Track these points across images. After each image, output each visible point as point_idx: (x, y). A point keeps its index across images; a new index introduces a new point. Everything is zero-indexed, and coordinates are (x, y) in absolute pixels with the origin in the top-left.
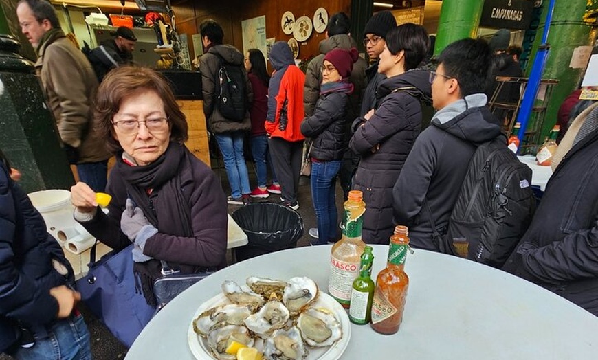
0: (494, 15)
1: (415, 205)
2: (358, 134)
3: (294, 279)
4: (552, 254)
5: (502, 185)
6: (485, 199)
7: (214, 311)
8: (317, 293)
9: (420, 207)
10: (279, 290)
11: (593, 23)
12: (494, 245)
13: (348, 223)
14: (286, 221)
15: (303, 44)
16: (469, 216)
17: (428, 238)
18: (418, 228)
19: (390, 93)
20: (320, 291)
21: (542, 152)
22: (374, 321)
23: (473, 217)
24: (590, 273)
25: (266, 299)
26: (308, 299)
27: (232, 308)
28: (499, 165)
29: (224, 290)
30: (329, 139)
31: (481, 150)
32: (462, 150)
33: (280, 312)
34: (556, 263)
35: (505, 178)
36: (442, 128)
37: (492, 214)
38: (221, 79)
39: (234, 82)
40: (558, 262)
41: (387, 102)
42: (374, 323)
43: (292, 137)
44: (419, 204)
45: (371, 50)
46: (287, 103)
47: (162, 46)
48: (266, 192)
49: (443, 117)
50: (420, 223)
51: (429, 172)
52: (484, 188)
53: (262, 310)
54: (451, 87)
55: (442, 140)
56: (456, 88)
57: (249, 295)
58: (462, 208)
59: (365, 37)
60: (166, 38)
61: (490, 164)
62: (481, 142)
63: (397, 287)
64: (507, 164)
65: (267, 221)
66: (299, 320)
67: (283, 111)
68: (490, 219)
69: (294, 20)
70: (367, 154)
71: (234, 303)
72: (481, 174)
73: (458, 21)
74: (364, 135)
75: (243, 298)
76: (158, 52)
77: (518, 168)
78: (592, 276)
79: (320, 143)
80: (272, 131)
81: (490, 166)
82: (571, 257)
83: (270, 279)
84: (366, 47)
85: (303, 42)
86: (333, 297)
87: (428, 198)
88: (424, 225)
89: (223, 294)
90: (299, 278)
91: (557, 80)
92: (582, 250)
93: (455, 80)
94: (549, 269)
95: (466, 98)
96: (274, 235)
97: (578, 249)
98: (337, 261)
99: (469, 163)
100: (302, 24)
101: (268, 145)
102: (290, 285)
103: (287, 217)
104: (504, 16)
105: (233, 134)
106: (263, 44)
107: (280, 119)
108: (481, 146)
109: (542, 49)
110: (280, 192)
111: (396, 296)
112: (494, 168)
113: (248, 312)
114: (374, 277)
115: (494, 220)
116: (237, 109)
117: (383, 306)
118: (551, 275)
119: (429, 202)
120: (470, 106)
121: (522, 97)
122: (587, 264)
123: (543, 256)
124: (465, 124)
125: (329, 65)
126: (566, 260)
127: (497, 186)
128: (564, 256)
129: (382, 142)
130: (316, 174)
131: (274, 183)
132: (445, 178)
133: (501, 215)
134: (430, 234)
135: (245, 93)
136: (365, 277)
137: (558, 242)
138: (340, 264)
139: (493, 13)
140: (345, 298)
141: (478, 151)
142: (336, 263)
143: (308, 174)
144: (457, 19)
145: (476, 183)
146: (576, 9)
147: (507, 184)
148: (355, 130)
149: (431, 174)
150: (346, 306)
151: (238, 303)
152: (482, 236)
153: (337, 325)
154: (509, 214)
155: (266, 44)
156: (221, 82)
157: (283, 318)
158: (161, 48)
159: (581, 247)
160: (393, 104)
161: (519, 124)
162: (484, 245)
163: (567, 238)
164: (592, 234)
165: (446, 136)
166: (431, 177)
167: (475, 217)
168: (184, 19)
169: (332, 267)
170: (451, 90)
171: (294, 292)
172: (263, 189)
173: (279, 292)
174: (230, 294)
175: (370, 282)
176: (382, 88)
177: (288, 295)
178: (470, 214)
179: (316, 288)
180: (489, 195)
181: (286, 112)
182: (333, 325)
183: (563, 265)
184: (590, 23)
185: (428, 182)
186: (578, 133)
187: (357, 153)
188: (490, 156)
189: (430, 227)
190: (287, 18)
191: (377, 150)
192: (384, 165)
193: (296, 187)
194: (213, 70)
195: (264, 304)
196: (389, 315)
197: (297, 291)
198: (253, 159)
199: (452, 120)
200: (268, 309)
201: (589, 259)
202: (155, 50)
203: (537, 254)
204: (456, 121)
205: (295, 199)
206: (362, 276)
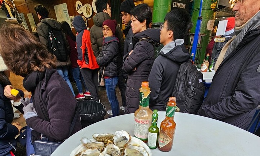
0: (174, 5)
1: (156, 94)
2: (126, 62)
3: (117, 132)
4: (217, 108)
5: (192, 82)
6: (185, 89)
7: (80, 154)
8: (130, 137)
9: (158, 95)
10: (111, 138)
11: (215, 9)
12: (190, 109)
13: (142, 99)
14: (97, 108)
15: (89, 19)
16: (179, 97)
17: (162, 108)
18: (158, 104)
19: (138, 41)
20: (131, 136)
21: (203, 66)
22: (161, 147)
23: (181, 98)
24: (232, 114)
25: (105, 144)
26: (126, 141)
27: (89, 151)
28: (190, 72)
29: (82, 143)
30: (113, 66)
31: (182, 66)
32: (174, 67)
33: (115, 149)
34: (219, 112)
35: (193, 79)
36: (165, 56)
37: (188, 95)
38: (51, 38)
39: (58, 40)
40: (220, 111)
41: (137, 46)
42: (160, 147)
43: (93, 67)
44: (157, 93)
45: (124, 20)
46: (87, 50)
47: (10, 19)
48: (83, 96)
49: (165, 50)
50: (158, 102)
51: (161, 78)
52: (184, 83)
53: (106, 149)
54: (170, 34)
55: (165, 62)
56: (172, 36)
57: (95, 143)
58: (176, 94)
59: (121, 14)
60: (11, 14)
61: (186, 72)
62: (182, 62)
63: (172, 128)
64: (193, 72)
65: (88, 109)
66: (125, 152)
67: (86, 54)
68: (188, 98)
69: (82, 6)
70: (131, 72)
71: (89, 149)
72: (183, 78)
73: (162, 6)
74: (128, 63)
75: (93, 145)
76: (7, 22)
77: (198, 74)
78: (233, 115)
79: (110, 69)
80: (82, 65)
81: (186, 73)
82: (225, 108)
83: (104, 134)
84: (121, 19)
85: (89, 18)
86: (137, 138)
87: (161, 90)
88: (160, 102)
89: (82, 145)
90: (119, 131)
91: (205, 34)
92: (230, 105)
93: (172, 32)
94: (216, 115)
95: (175, 40)
96: (93, 115)
97: (228, 104)
98: (138, 119)
99: (177, 73)
100: (86, 8)
101: (80, 72)
102: (116, 135)
103: (97, 106)
104: (178, 6)
105: (62, 68)
106: (68, 19)
107: (85, 59)
108: (182, 64)
109: (199, 19)
110: (90, 95)
111: (171, 133)
112: (188, 75)
113: (98, 152)
114: (159, 126)
115: (189, 98)
116: (62, 55)
117: (165, 139)
118: (217, 117)
119: (161, 92)
120: (177, 44)
121: (192, 42)
122: (232, 111)
123: (214, 109)
124: (175, 54)
125: (107, 28)
126: (223, 110)
127: (190, 82)
128: (222, 108)
129: (137, 66)
130: (109, 84)
131: (87, 91)
132: (168, 80)
133: (192, 95)
134: (163, 106)
135: (65, 46)
136: (155, 126)
137: (219, 103)
138: (140, 121)
139: (174, 4)
140: (144, 138)
141: (181, 67)
142: (138, 121)
143: (104, 85)
144: (162, 5)
145: (181, 82)
146: (208, 2)
147: (194, 81)
148: (124, 60)
149: (162, 79)
150: (146, 141)
151: (92, 148)
152: (185, 105)
153: (145, 151)
154: (195, 94)
155: (70, 19)
156: (51, 40)
157: (117, 152)
158: (9, 20)
159: (229, 104)
160: (140, 47)
161: (193, 54)
162: (186, 109)
163: (223, 100)
164: (234, 98)
165: (166, 60)
166: (162, 80)
167: (182, 97)
168: (20, 4)
169: (136, 123)
170: (169, 36)
171: (118, 138)
172: (81, 94)
173: (111, 139)
174: (85, 144)
175: (157, 128)
176: (135, 39)
177: (116, 140)
178: (179, 96)
179: (129, 135)
180: (187, 86)
181: (87, 55)
182: (143, 151)
183: (222, 112)
184: (213, 9)
185: (161, 83)
186: (226, 53)
187: (126, 72)
188: (187, 68)
189: (162, 103)
190: (78, 4)
191: (135, 70)
192: (139, 77)
193: (97, 92)
194: (46, 33)
195: (105, 147)
196: (168, 142)
197: (119, 138)
198: (74, 80)
199: (169, 52)
200: (108, 149)
201: (232, 108)
202: (6, 20)
203: (211, 109)
204: (171, 52)
205: (98, 98)
206: (153, 125)
